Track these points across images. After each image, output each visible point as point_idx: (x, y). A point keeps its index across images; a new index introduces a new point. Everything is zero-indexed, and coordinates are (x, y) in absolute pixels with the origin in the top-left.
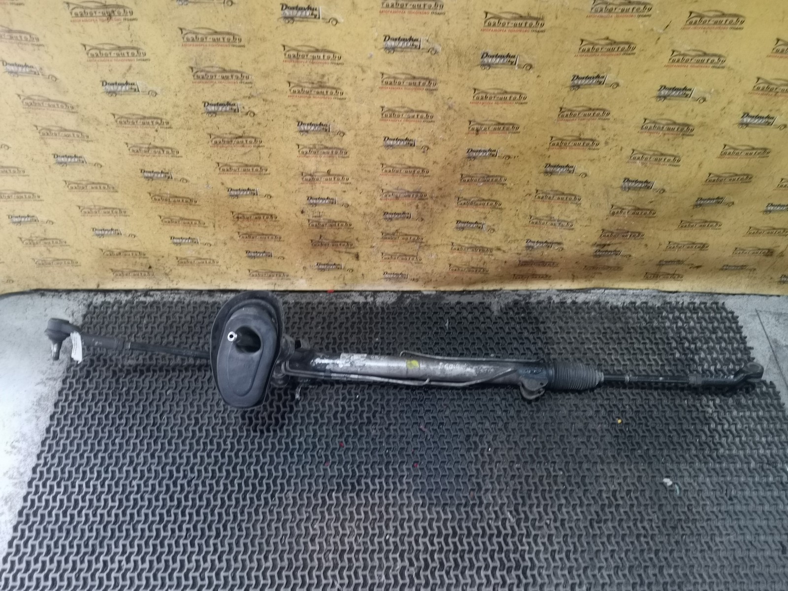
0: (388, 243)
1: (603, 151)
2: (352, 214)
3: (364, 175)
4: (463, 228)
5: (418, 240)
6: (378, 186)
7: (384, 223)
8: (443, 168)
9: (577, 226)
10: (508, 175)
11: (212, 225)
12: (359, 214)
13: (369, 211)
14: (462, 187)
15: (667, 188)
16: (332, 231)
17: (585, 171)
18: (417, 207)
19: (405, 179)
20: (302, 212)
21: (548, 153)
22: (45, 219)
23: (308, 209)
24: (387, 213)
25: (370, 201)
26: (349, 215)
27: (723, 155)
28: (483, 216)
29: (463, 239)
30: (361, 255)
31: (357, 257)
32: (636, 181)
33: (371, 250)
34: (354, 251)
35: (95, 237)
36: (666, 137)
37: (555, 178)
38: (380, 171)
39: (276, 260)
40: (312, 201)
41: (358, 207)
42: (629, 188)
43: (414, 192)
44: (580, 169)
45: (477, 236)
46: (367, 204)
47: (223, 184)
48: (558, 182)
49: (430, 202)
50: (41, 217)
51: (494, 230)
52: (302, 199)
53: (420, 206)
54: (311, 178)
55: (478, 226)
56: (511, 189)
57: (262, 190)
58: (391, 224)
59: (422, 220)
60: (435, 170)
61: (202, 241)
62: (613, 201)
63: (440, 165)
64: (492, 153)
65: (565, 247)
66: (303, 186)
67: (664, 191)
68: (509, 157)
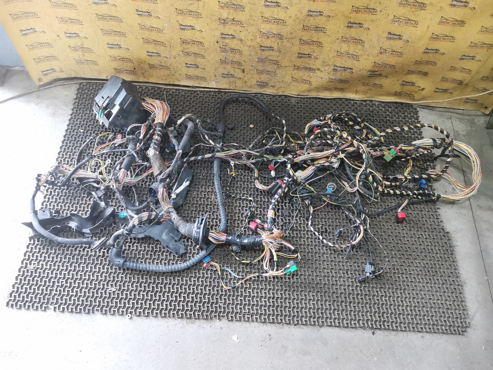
0: (261, 64)
1: (379, 15)
2: (244, 45)
3: (252, 22)
4: (301, 57)
5: (276, 63)
6: (259, 30)
7: (259, 52)
8: (294, 20)
9: (361, 59)
10: (328, 28)
11: (169, 45)
12: (247, 46)
13: (252, 44)
14: (303, 33)
15: (410, 40)
16: (232, 55)
17: (369, 27)
18: (278, 43)
19: (273, 26)
20: (217, 42)
21: (350, 16)
22: (84, 36)
23: (220, 40)
24: (262, 46)
25: (253, 38)
26: (242, 46)
27: (440, 23)
28: (312, 51)
29: (300, 63)
30: (245, 70)
31: (243, 71)
32: (395, 35)
33: (251, 67)
34: (242, 67)
35: (108, 49)
36: (412, 9)
37: (352, 30)
38: (260, 21)
39: (201, 70)
40: (224, 36)
41: (247, 41)
42: (390, 39)
43: (277, 34)
44: (366, 25)
45: (308, 61)
46: (252, 40)
47: (177, 21)
48: (354, 32)
49: (285, 41)
50: (81, 34)
51: (317, 58)
52: (218, 34)
53: (280, 43)
54: (224, 22)
55: (309, 56)
56: (328, 35)
57: (198, 27)
58: (263, 53)
59: (280, 51)
60: (290, 22)
61: (163, 55)
62: (381, 45)
63: (293, 19)
64: (321, 13)
65: (354, 71)
66: (219, 26)
67: (408, 41)
68: (329, 16)
